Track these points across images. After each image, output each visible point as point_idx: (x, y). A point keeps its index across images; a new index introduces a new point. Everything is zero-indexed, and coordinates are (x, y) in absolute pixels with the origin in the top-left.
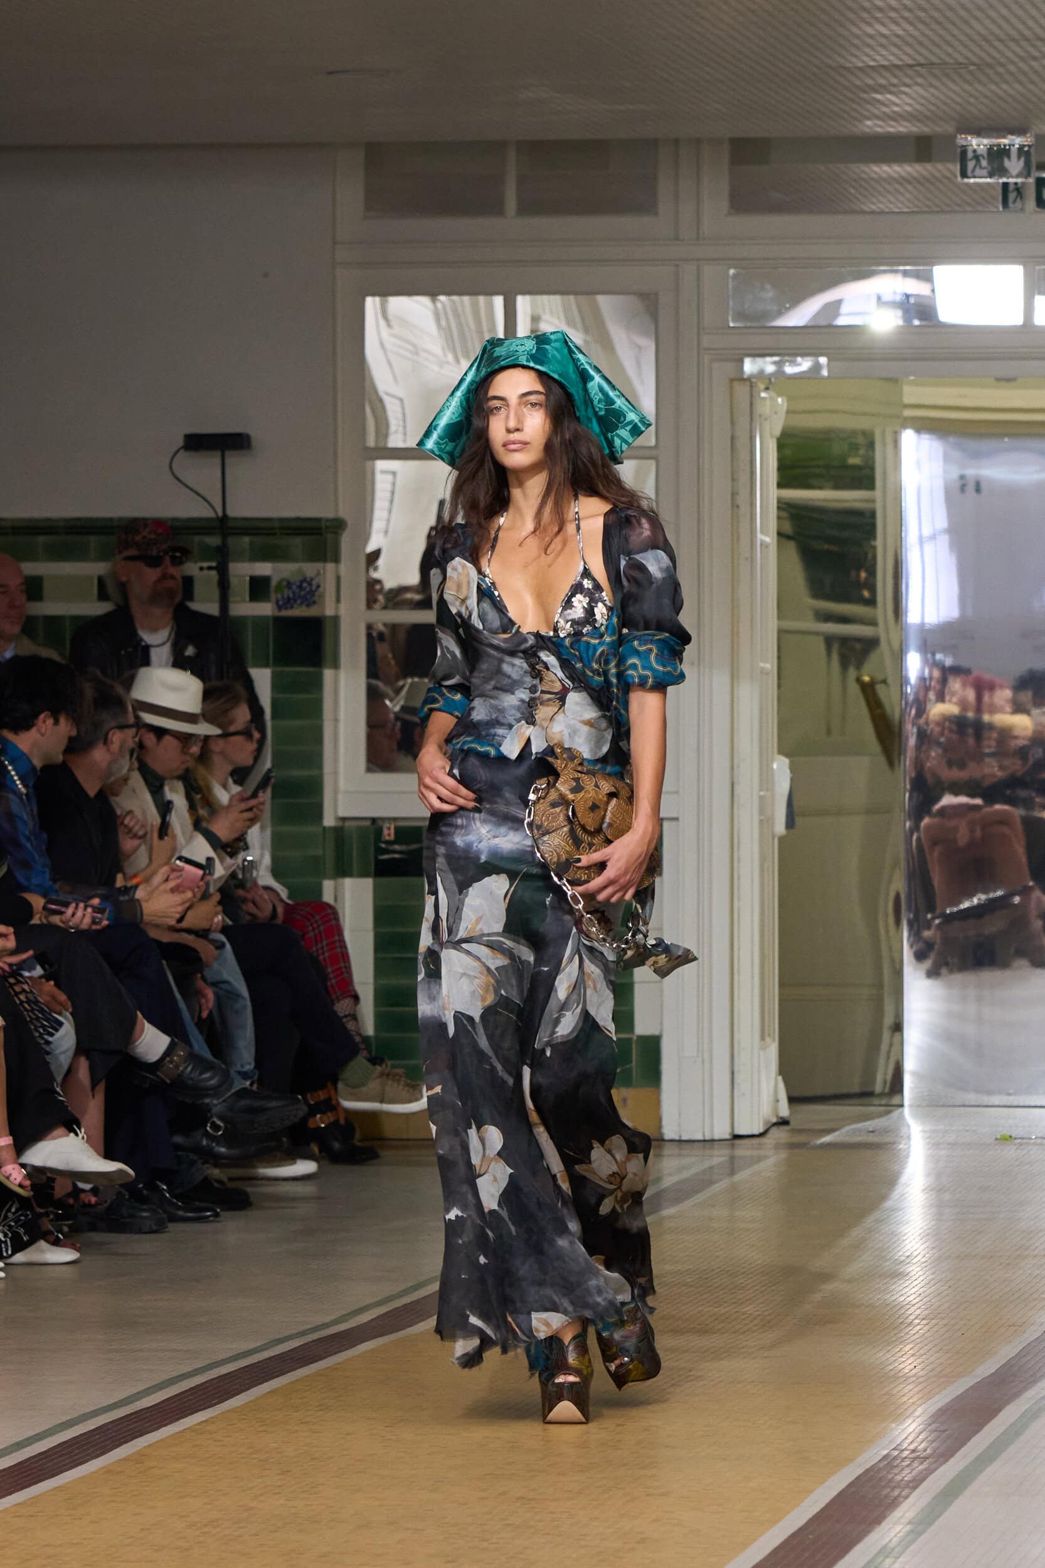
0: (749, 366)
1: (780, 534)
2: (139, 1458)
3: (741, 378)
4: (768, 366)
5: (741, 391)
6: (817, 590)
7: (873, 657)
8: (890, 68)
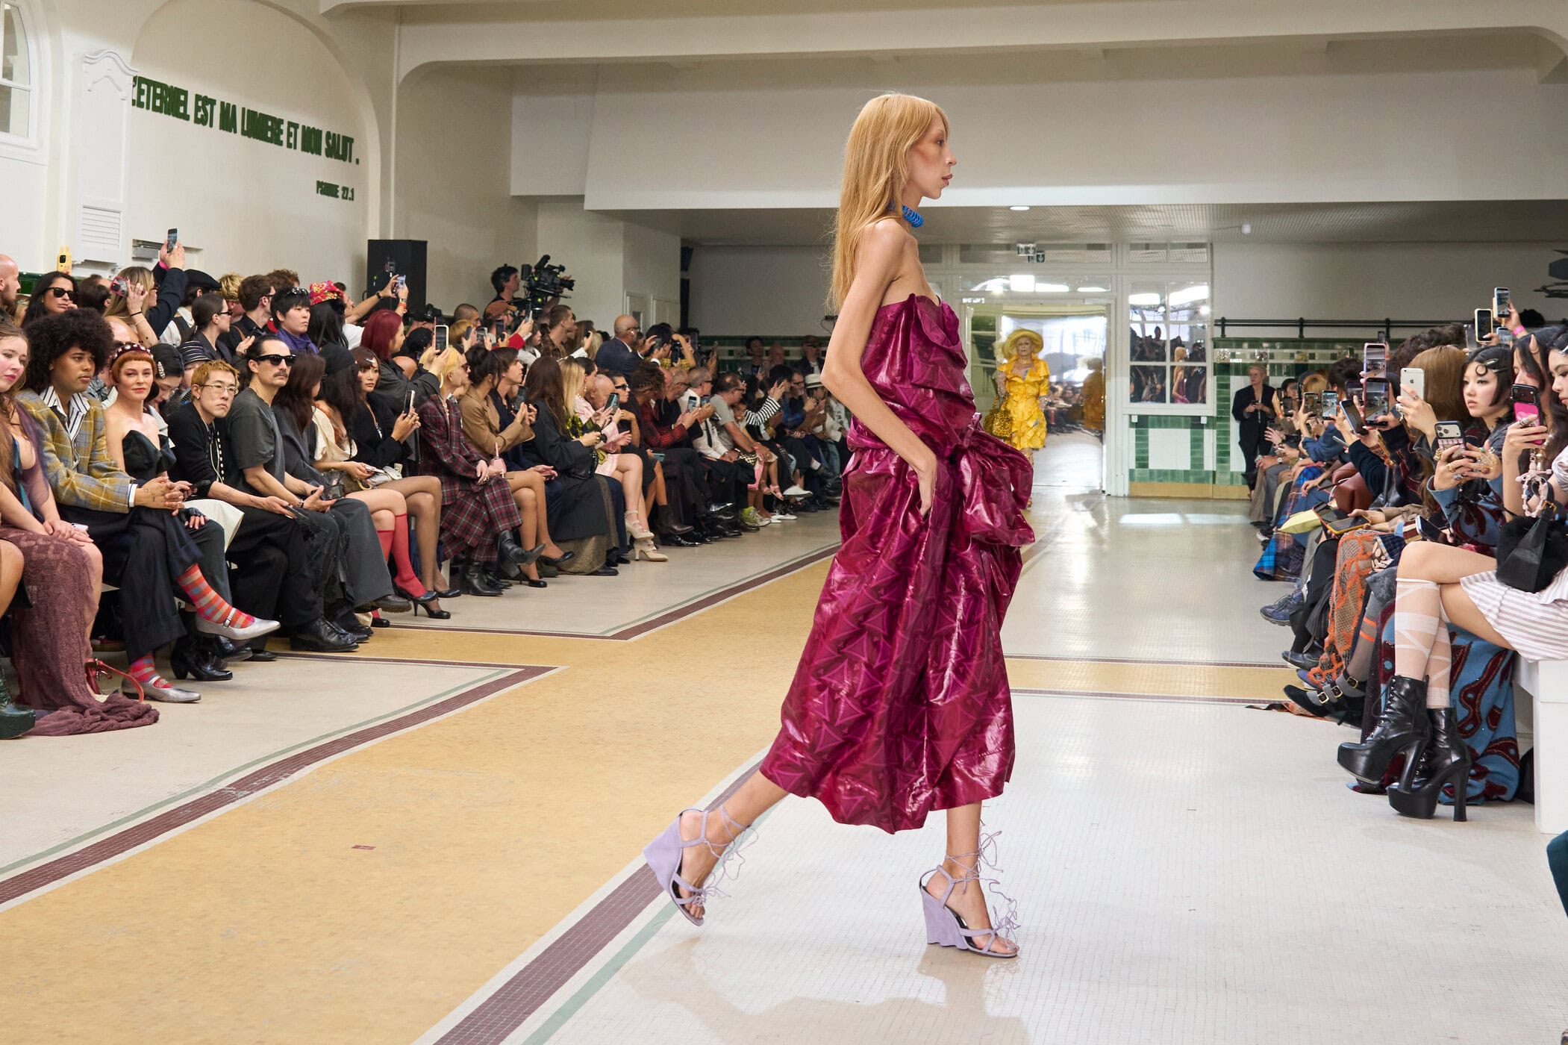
0: (965, 301)
1: (973, 343)
2: (811, 568)
3: (962, 304)
4: (969, 300)
5: (963, 306)
6: (981, 356)
7: (995, 374)
8: (1002, 227)
